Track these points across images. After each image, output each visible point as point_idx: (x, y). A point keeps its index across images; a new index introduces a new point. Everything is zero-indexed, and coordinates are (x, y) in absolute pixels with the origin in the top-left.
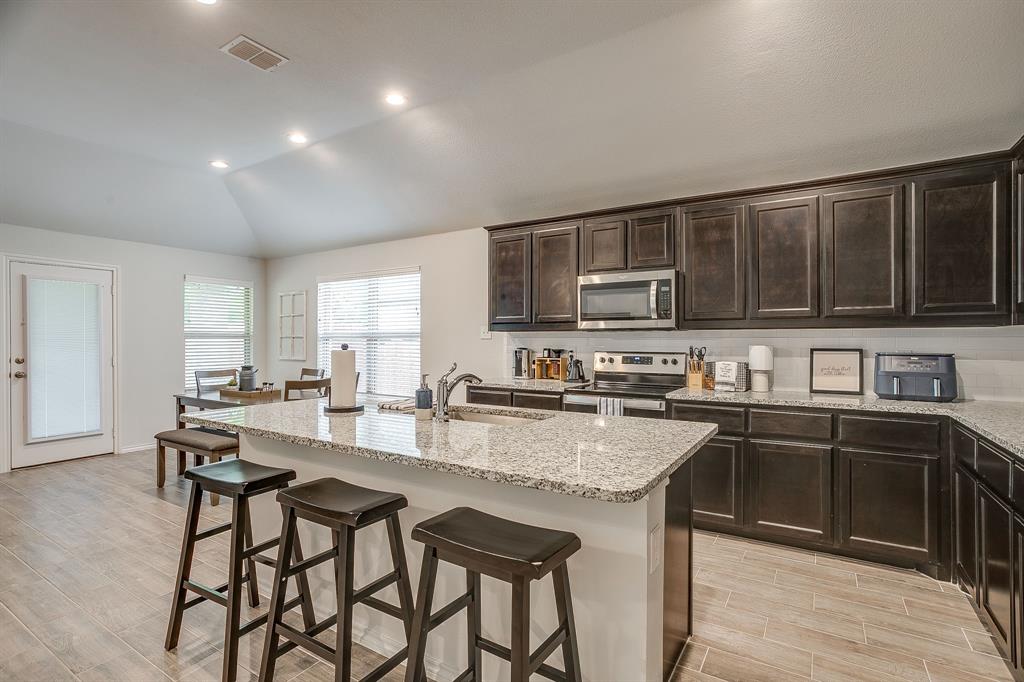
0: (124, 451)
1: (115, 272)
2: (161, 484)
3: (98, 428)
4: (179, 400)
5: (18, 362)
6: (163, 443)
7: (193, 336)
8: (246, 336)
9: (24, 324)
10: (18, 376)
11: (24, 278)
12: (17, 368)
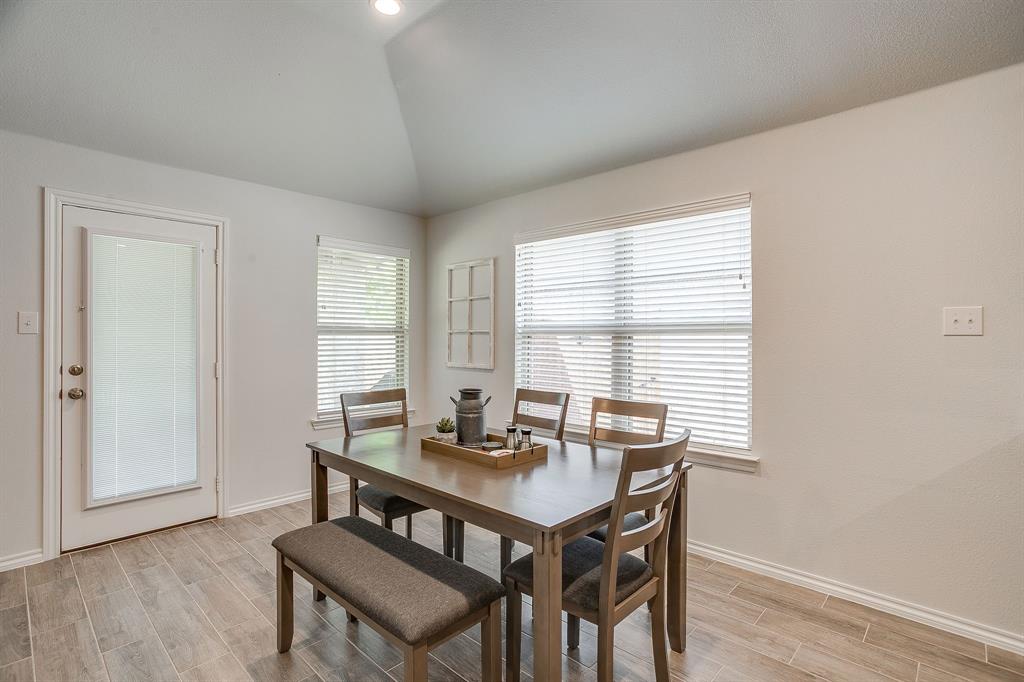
0: (231, 512)
1: (220, 228)
2: (285, 646)
3: (194, 478)
4: (317, 455)
5: (74, 372)
6: (288, 563)
7: (329, 330)
8: (398, 331)
9: (82, 309)
10: (72, 396)
11: (83, 233)
12: (71, 383)
